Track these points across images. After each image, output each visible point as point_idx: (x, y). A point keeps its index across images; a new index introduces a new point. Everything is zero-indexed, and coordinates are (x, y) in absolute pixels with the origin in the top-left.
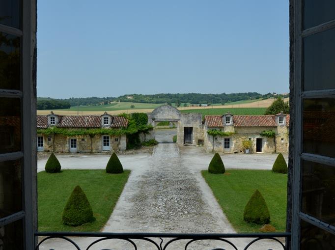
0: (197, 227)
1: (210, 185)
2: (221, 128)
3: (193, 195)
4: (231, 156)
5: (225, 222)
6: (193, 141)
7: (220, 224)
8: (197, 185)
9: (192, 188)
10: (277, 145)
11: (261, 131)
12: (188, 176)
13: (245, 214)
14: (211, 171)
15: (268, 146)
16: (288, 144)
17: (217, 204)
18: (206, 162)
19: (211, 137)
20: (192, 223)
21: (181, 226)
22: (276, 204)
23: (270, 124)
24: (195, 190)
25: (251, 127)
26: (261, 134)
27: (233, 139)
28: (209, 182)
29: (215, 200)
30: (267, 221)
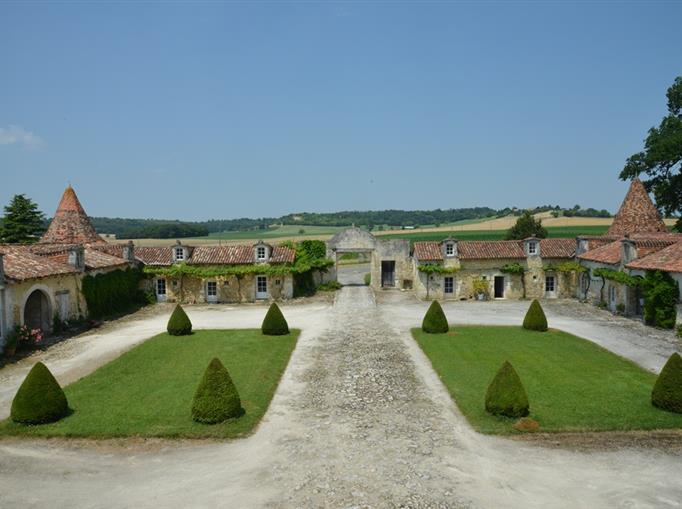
0: (410, 423)
1: (426, 353)
2: (440, 262)
3: (399, 369)
4: (457, 304)
5: (455, 414)
6: (397, 282)
7: (447, 418)
8: (406, 352)
9: (400, 358)
10: (527, 287)
11: (501, 264)
12: (393, 339)
13: (489, 400)
14: (425, 329)
15: (512, 288)
16: (544, 285)
17: (439, 382)
18: (418, 315)
19: (424, 275)
20: (402, 416)
21: (384, 421)
22: (535, 382)
23: (516, 255)
24: (404, 360)
25: (485, 259)
26: (501, 271)
27: (458, 278)
28: (423, 347)
29: (435, 376)
30: (525, 412)
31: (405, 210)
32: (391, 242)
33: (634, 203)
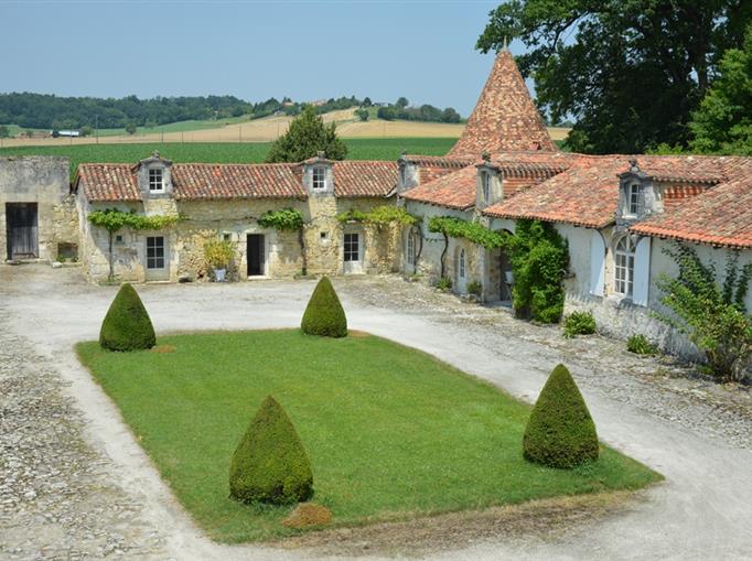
0: (74, 542)
1: (108, 391)
2: (136, 205)
3: (50, 429)
4: (171, 290)
5: (170, 510)
6: (42, 247)
7: (153, 521)
8: (65, 393)
9: (51, 407)
10: (309, 253)
11: (259, 210)
12: (31, 367)
13: (237, 474)
14: (107, 344)
15: (282, 255)
16: (341, 250)
17: (136, 450)
18: (90, 316)
19: (103, 233)
20: (55, 528)
21: (14, 546)
22: (324, 433)
23: (287, 191)
24: (60, 409)
25: (229, 199)
26: (259, 222)
27: (173, 237)
28: (104, 381)
29: (128, 438)
30: (305, 493)
31: (58, 95)
32: (28, 161)
33: (500, 97)
